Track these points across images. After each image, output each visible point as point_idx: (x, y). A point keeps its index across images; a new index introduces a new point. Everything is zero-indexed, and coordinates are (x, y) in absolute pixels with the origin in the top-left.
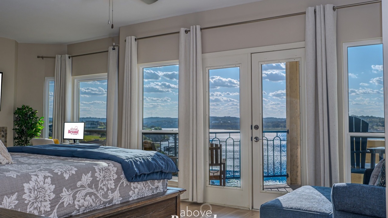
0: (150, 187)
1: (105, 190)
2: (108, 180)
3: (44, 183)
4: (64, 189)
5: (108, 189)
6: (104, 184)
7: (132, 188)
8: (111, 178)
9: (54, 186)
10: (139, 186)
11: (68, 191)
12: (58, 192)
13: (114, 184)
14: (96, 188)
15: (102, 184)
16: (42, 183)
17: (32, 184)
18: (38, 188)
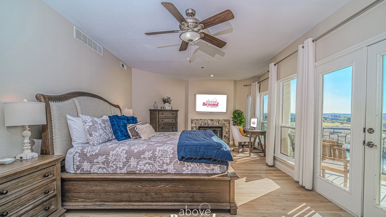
0: (204, 168)
1: (161, 163)
2: (165, 157)
3: (121, 153)
4: (132, 158)
5: (164, 163)
6: (161, 159)
7: (186, 165)
8: (167, 156)
9: (126, 155)
10: (192, 165)
11: (134, 159)
12: (128, 159)
13: (169, 160)
14: (154, 160)
15: (160, 159)
16: (120, 152)
17: (115, 152)
18: (117, 155)
